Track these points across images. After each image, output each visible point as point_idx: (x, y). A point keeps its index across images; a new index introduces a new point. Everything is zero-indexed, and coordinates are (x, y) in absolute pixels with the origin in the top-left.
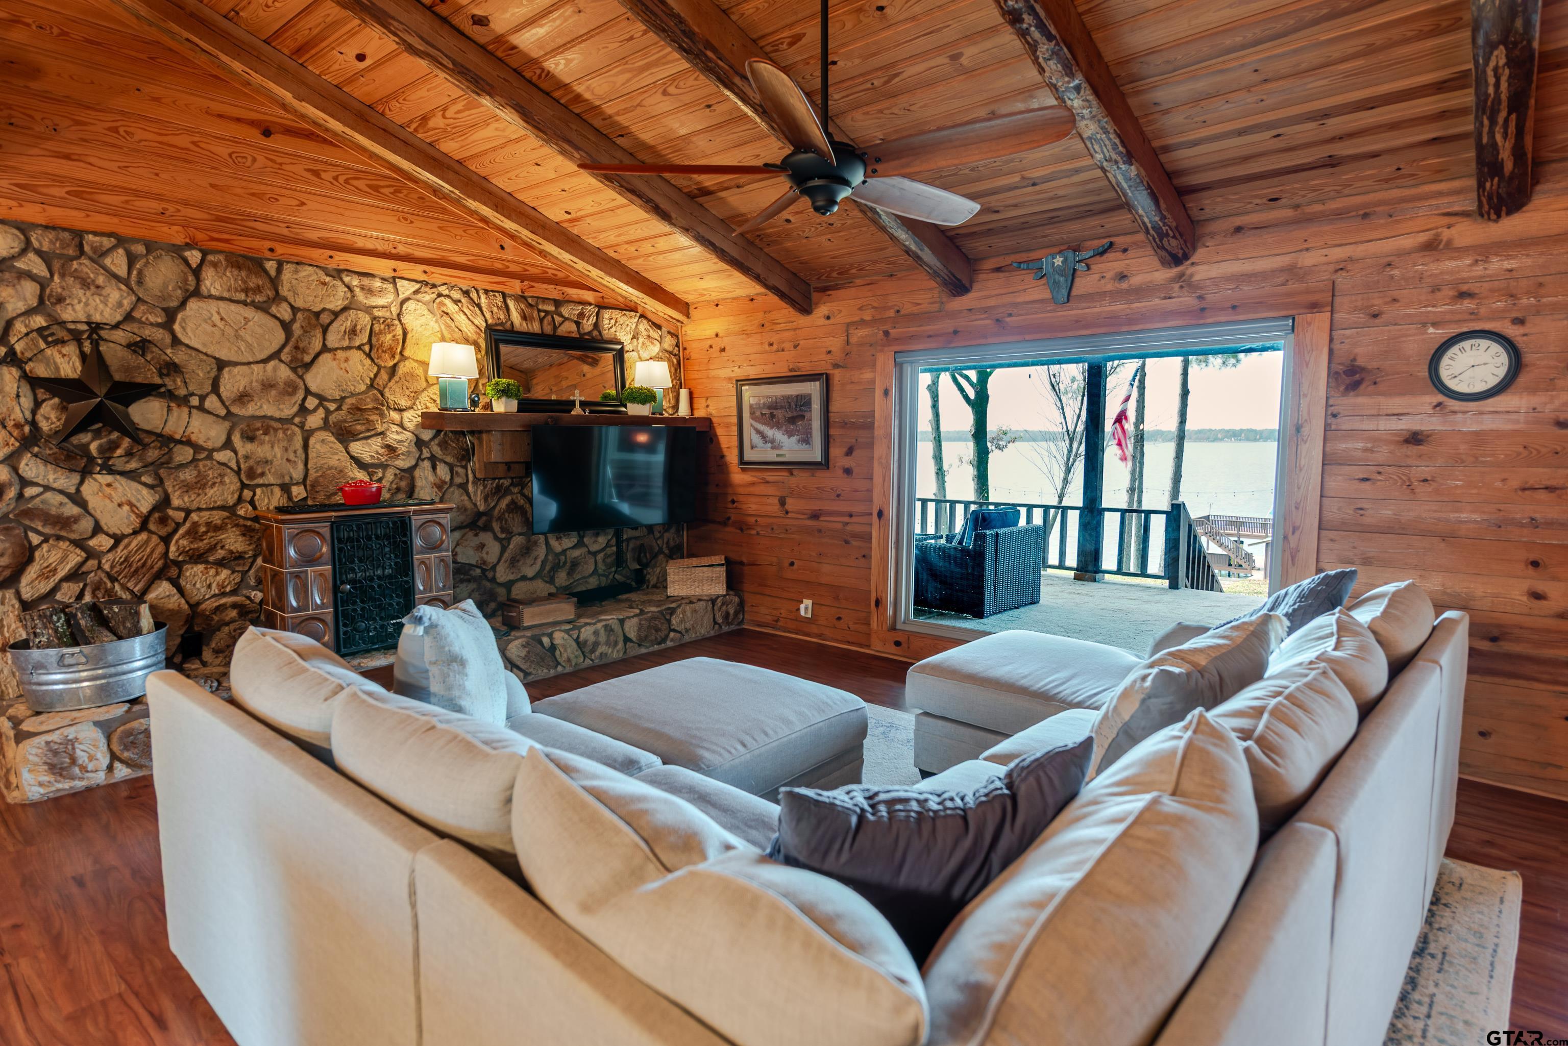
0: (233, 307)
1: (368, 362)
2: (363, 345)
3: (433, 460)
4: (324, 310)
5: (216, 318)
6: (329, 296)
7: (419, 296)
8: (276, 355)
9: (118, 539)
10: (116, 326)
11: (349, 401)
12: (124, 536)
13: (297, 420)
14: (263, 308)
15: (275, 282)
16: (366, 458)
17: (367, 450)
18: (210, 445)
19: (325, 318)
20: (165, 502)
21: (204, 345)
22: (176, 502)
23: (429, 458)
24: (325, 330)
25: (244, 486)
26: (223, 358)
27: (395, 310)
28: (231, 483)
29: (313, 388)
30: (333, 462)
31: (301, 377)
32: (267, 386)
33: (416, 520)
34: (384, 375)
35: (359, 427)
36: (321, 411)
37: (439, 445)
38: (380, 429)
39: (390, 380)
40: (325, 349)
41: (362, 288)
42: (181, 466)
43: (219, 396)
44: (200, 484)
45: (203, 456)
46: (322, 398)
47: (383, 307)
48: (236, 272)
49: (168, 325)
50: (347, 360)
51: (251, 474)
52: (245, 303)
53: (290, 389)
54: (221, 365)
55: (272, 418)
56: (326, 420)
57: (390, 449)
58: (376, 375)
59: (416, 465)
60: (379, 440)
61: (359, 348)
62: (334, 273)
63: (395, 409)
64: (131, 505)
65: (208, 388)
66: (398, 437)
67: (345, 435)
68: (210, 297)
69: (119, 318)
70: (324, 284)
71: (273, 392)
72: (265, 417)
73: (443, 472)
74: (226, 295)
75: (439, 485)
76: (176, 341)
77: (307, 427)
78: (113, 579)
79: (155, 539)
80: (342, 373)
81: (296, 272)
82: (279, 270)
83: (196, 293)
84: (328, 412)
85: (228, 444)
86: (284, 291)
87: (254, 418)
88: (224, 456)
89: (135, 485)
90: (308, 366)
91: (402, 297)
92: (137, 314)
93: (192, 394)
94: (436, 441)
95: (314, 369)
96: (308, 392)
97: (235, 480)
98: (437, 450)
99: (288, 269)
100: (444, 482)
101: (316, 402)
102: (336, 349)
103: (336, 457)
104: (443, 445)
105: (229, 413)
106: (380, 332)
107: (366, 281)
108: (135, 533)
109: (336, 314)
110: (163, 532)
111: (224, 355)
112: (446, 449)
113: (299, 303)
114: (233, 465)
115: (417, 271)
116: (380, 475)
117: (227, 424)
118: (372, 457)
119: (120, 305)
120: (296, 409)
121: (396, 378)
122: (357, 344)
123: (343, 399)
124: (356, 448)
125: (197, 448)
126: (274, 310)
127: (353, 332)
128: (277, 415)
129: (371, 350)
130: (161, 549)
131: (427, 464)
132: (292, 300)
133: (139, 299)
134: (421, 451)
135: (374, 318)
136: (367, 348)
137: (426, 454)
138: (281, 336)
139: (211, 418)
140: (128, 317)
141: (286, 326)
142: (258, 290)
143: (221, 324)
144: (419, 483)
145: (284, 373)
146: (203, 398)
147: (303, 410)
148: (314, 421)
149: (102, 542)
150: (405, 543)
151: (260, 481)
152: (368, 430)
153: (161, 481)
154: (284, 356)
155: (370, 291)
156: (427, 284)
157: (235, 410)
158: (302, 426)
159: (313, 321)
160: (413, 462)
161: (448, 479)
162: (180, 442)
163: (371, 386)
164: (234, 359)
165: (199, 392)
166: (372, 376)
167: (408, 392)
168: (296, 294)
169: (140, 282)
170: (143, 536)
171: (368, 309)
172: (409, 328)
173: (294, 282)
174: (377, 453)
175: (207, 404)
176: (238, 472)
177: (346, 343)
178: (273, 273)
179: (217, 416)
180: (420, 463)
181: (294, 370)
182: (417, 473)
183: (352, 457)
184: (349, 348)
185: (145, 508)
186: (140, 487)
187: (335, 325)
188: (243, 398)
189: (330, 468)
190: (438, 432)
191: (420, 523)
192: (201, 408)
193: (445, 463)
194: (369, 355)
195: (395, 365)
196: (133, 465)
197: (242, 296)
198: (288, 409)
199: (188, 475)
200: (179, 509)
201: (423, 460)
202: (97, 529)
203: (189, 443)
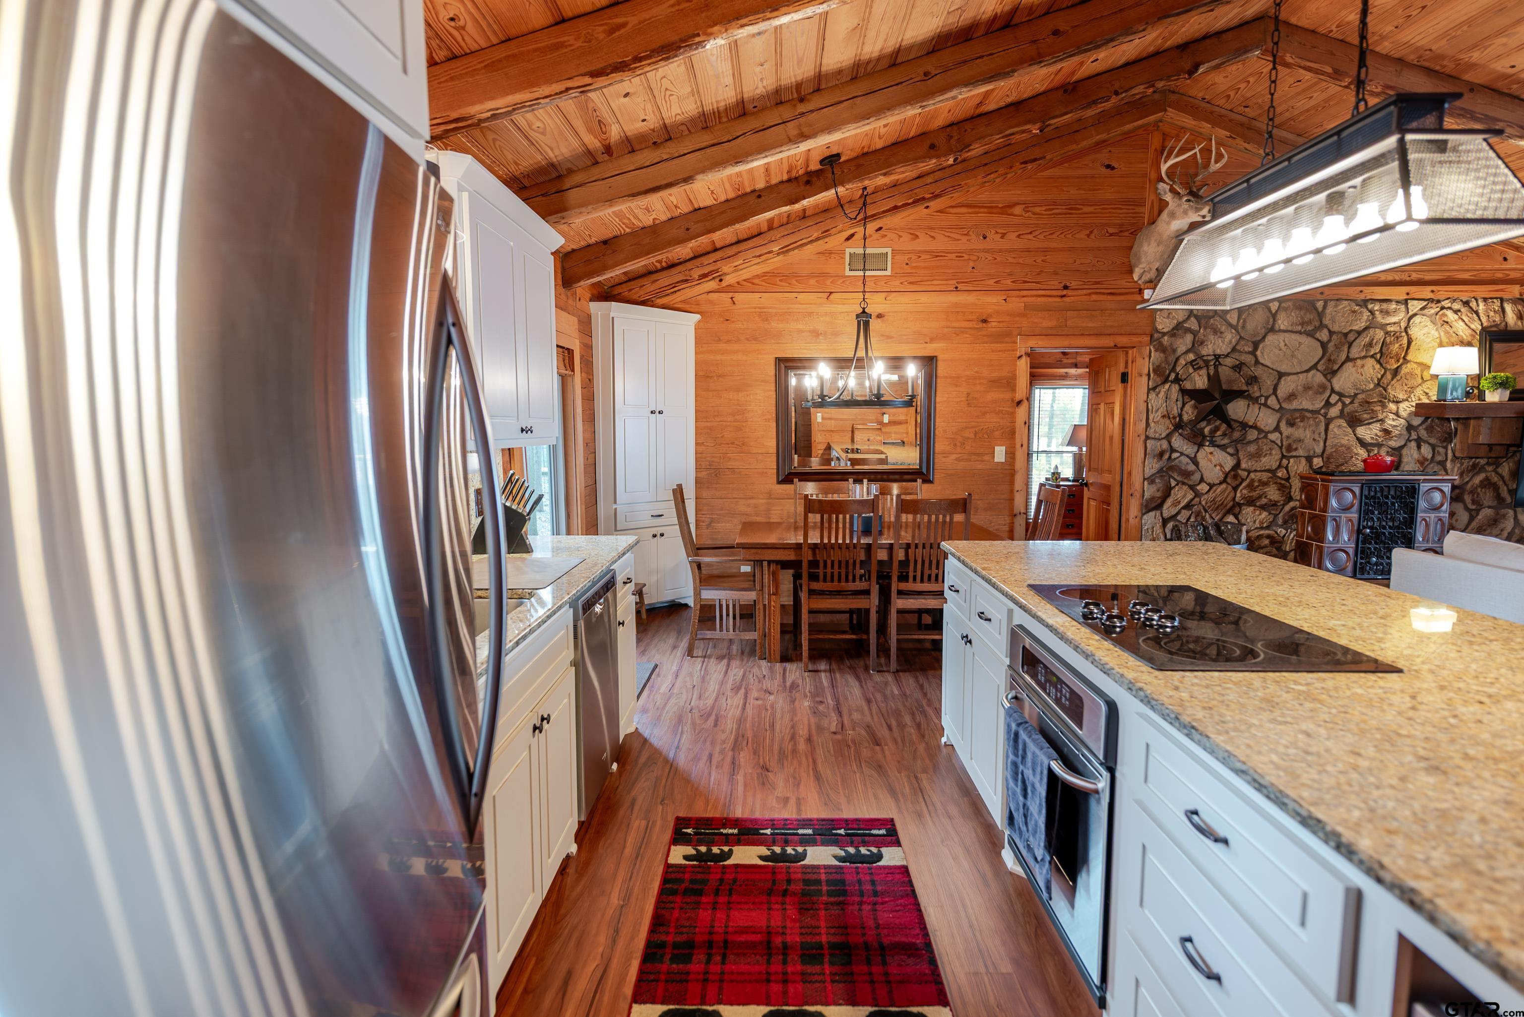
0: (1294, 336)
1: (1378, 366)
2: (1376, 354)
3: (1419, 442)
4: (1351, 331)
5: (1282, 344)
6: (1356, 320)
7: (1426, 311)
8: (1314, 367)
9: (1211, 486)
10: (1227, 356)
11: (1360, 396)
12: (1214, 485)
13: (1323, 411)
14: (1310, 334)
15: (1321, 315)
16: (1368, 439)
17: (1368, 433)
18: (1267, 429)
19: (1351, 337)
20: (1237, 465)
21: (1273, 363)
22: (1243, 465)
23: (1415, 440)
24: (1350, 345)
25: (1283, 457)
26: (1282, 371)
27: (1403, 325)
28: (1276, 454)
29: (1337, 388)
30: (1344, 442)
31: (1329, 381)
32: (1307, 388)
33: (1424, 487)
34: (1389, 376)
35: (1365, 416)
36: (1340, 404)
37: (1426, 429)
38: (1380, 417)
39: (1392, 379)
40: (1348, 359)
41: (1381, 311)
42: (1250, 442)
43: (1276, 396)
44: (1257, 455)
45: (1262, 436)
46: (1341, 395)
47: (1394, 323)
48: (1298, 312)
49: (1253, 353)
50: (1363, 366)
51: (1290, 449)
52: (1300, 333)
53: (1323, 388)
54: (1281, 375)
55: (1307, 410)
56: (1342, 411)
57: (1386, 432)
58: (1382, 376)
59: (1405, 445)
60: (1378, 425)
61: (1372, 356)
62: (1361, 303)
63: (1393, 401)
64: (1221, 466)
65: (1271, 391)
66: (1394, 423)
67: (1354, 422)
68: (1280, 331)
69: (1229, 350)
70: (1354, 312)
71: (1310, 392)
72: (1302, 409)
73: (1426, 451)
74: (1290, 328)
75: (1422, 462)
76: (1257, 362)
77: (1328, 417)
78: (1206, 511)
79: (1230, 488)
80: (1358, 376)
81: (1336, 306)
82: (1325, 307)
83: (1272, 330)
84: (1344, 405)
85: (1277, 429)
86: (1327, 321)
87: (1296, 410)
88: (1274, 436)
89: (1224, 454)
90: (1334, 373)
91: (1411, 313)
92: (1238, 347)
93: (1262, 396)
94: (1424, 426)
95: (1339, 375)
96: (1333, 391)
97: (1279, 452)
98: (1423, 433)
99: (1331, 304)
100: (1426, 460)
101: (1338, 398)
102: (1356, 359)
103: (1347, 438)
104: (1429, 429)
105: (1281, 407)
106: (1391, 343)
107: (1385, 306)
108: (1221, 483)
109: (1359, 333)
110: (1234, 484)
111: (1283, 368)
112: (1431, 432)
113: (1335, 328)
114: (1279, 443)
115: (1426, 292)
116: (1376, 452)
117: (1278, 415)
118: (1372, 438)
119: (1231, 342)
120: (1323, 403)
121: (1398, 377)
122: (1372, 353)
123: (1356, 395)
124: (1362, 431)
125: (1260, 431)
126: (1318, 335)
127: (1370, 345)
128: (1311, 408)
129: (1381, 358)
130: (1232, 494)
131: (1413, 444)
132: (1330, 327)
133: (1241, 338)
134: (1410, 434)
135: (1387, 333)
136: (1378, 356)
137: (1414, 436)
138: (1320, 352)
139: (1269, 411)
140: (1234, 349)
141: (1324, 345)
142: (1310, 322)
143: (1284, 348)
144: (1405, 459)
145: (1319, 378)
146: (1267, 398)
147: (1328, 404)
148: (1334, 412)
149: (1203, 488)
150: (1413, 503)
151: (1294, 454)
152: (1372, 418)
153: (1237, 451)
154: (1320, 367)
155: (1387, 313)
156: (1431, 300)
157: (1285, 405)
158: (1326, 415)
159: (1343, 340)
160: (1403, 443)
161: (1429, 456)
162: (1251, 427)
163: (1378, 384)
164: (1289, 371)
165: (1265, 394)
166: (1379, 376)
167: (1406, 388)
168: (1334, 321)
169: (1243, 327)
170: (1224, 486)
171: (1383, 327)
172: (1414, 337)
173: (1334, 313)
174: (1376, 435)
175: (1269, 402)
176: (1281, 448)
177: (1363, 354)
178: (1320, 309)
179: (1274, 409)
180: (1408, 443)
181: (1325, 376)
182: (1405, 452)
183: (1358, 439)
184: (1365, 357)
185: (1228, 468)
186: (1226, 455)
187: (1357, 341)
188: (1292, 396)
189: (1342, 446)
190: (1427, 419)
191: (1427, 489)
192: (1265, 405)
193: (1429, 444)
194: (1379, 362)
195: (1398, 367)
196: (1226, 441)
197: (1299, 328)
198: (1319, 404)
199: (1252, 448)
200: (1244, 470)
201: (1411, 441)
202: (1202, 480)
203: (1255, 427)
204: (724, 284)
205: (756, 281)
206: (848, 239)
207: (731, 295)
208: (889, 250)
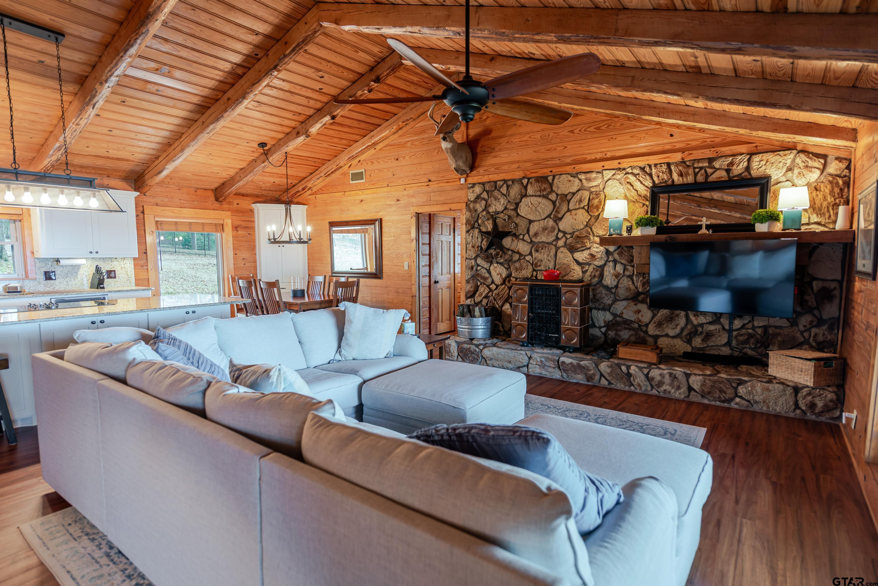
0: (535, 198)
1: (587, 214)
2: (585, 206)
3: (615, 262)
4: (570, 192)
5: (530, 204)
6: (571, 186)
7: (614, 177)
8: (549, 216)
9: (497, 286)
10: (502, 212)
11: (576, 233)
12: (499, 285)
13: (554, 243)
14: (546, 197)
15: (551, 185)
16: (580, 260)
17: (581, 256)
18: (524, 254)
19: (569, 197)
20: (510, 274)
21: (526, 215)
22: (513, 275)
23: (613, 261)
24: (569, 202)
25: (534, 270)
26: (532, 219)
27: (601, 187)
28: (530, 268)
29: (561, 228)
30: (565, 261)
31: (557, 224)
32: (545, 229)
34: (593, 220)
35: (578, 246)
36: (564, 238)
37: (618, 254)
38: (588, 245)
39: (596, 222)
40: (569, 210)
41: (586, 179)
42: (516, 261)
43: (529, 235)
44: (521, 268)
45: (522, 258)
46: (565, 233)
47: (596, 186)
48: (538, 184)
49: (516, 210)
50: (576, 214)
51: (536, 266)
52: (540, 196)
53: (553, 229)
54: (531, 222)
55: (545, 243)
56: (565, 242)
57: (592, 256)
58: (589, 220)
59: (605, 264)
60: (588, 252)
61: (583, 208)
62: (575, 175)
63: (597, 236)
64: (501, 275)
65: (525, 232)
66: (597, 250)
67: (572, 250)
68: (530, 196)
69: (503, 209)
70: (570, 181)
71: (546, 232)
72: (543, 242)
73: (619, 268)
74: (534, 194)
75: (617, 276)
76: (518, 215)
77: (558, 246)
78: (495, 300)
79: (506, 287)
80: (573, 221)
81: (560, 178)
82: (553, 180)
83: (526, 196)
84: (567, 239)
85: (531, 254)
86: (554, 188)
87: (539, 242)
88: (528, 258)
89: (502, 267)
90: (561, 219)
91: (606, 179)
92: (507, 207)
93: (521, 234)
94: (617, 252)
95: (563, 220)
96: (559, 230)
97: (531, 268)
98: (616, 256)
99: (557, 177)
100: (620, 274)
101: (562, 234)
102: (572, 210)
103: (567, 259)
104: (620, 254)
105: (531, 241)
106: (593, 199)
107: (588, 175)
108: (501, 285)
109: (574, 194)
110: (509, 285)
111: (531, 218)
112: (622, 256)
113: (559, 192)
114: (531, 262)
115: (615, 164)
116: (587, 268)
117: (531, 245)
118: (583, 259)
119: (504, 204)
120: (554, 238)
121: (598, 221)
122: (582, 206)
123: (574, 232)
124: (578, 256)
125: (520, 255)
126: (550, 197)
127: (581, 201)
128: (547, 241)
129: (589, 208)
130: (507, 292)
131: (611, 264)
132: (556, 191)
133: (509, 201)
134: (608, 258)
135: (591, 193)
136: (586, 208)
137: (611, 258)
138: (551, 207)
139: (526, 243)
140: (506, 208)
141: (554, 203)
142: (545, 189)
143: (531, 206)
144: (606, 273)
145: (551, 223)
146: (524, 235)
147: (557, 239)
148: (561, 243)
149: (493, 287)
150: (558, 299)
151: (539, 268)
152: (582, 247)
153: (510, 267)
154: (552, 216)
155: (589, 180)
156: (619, 169)
157: (533, 239)
158: (556, 246)
159: (564, 199)
160: (603, 263)
161: (622, 272)
162: (516, 253)
163: (587, 225)
164: (535, 219)
165: (523, 233)
166: (587, 220)
167: (603, 227)
168: (558, 188)
169: (509, 195)
170: (503, 286)
171: (588, 189)
172: (606, 194)
173: (558, 183)
174: (586, 258)
175: (525, 238)
176: (532, 265)
177: (577, 207)
178: (551, 181)
179: (528, 242)
180: (608, 263)
181: (555, 221)
182: (606, 268)
183: (574, 259)
184: (579, 208)
185: (504, 276)
186: (504, 268)
187: (573, 199)
188: (536, 235)
189: (564, 264)
190: (619, 247)
191: (565, 291)
192: (523, 240)
193: (622, 263)
194: (588, 211)
195: (599, 214)
196: (502, 261)
197: (539, 193)
198: (551, 239)
199: (517, 265)
200: (514, 277)
201: (609, 262)
202: (493, 282)
203: (518, 252)
204: (313, 191)
205: (323, 189)
206: (349, 167)
207: (315, 196)
208: (363, 170)
